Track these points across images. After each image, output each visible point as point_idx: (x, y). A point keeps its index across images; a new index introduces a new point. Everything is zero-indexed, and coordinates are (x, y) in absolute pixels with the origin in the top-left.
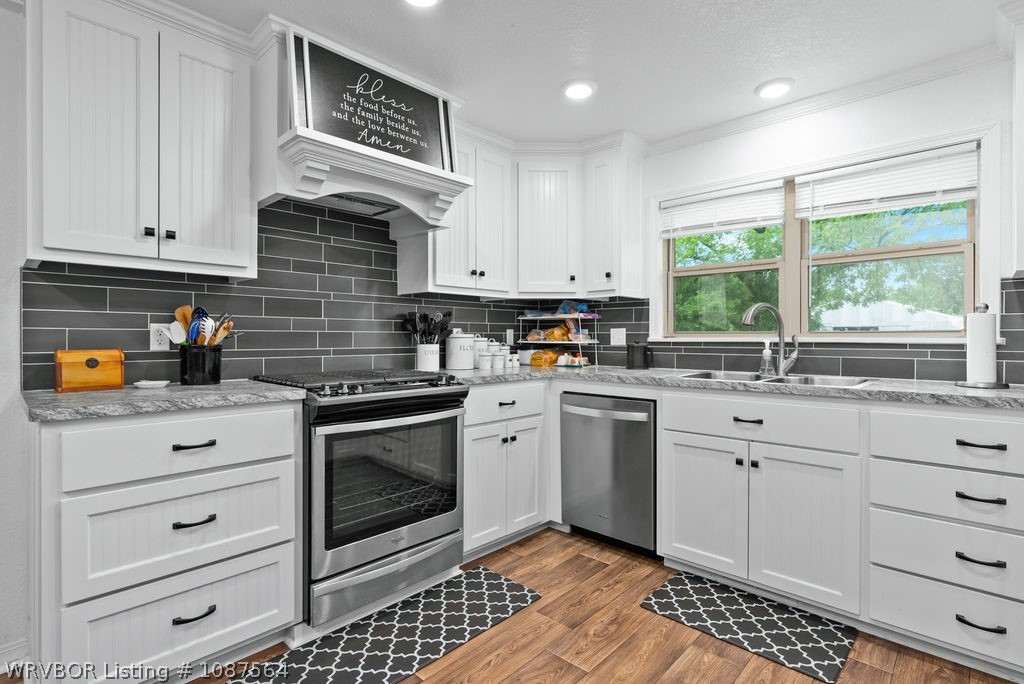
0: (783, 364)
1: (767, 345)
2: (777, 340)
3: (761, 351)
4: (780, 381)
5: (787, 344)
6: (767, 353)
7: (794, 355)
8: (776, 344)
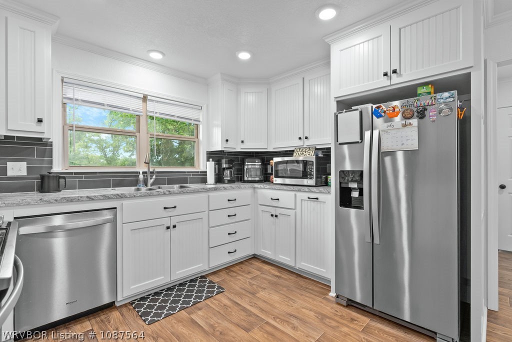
0: (150, 181)
1: (141, 173)
2: (146, 170)
3: (138, 176)
4: (150, 189)
5: (151, 172)
6: (141, 177)
7: (154, 177)
8: (146, 172)
